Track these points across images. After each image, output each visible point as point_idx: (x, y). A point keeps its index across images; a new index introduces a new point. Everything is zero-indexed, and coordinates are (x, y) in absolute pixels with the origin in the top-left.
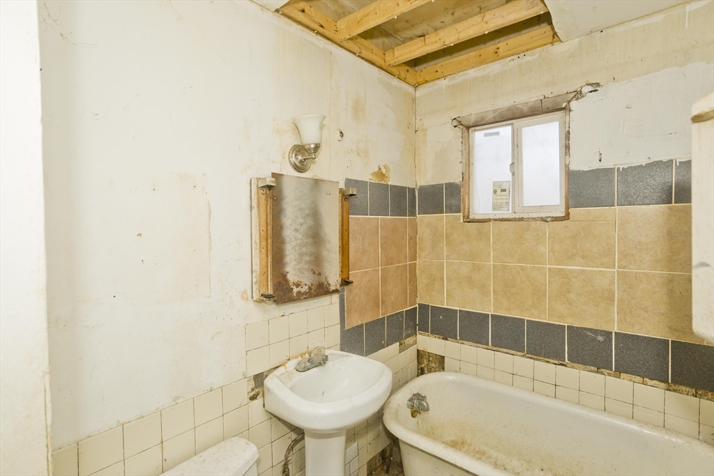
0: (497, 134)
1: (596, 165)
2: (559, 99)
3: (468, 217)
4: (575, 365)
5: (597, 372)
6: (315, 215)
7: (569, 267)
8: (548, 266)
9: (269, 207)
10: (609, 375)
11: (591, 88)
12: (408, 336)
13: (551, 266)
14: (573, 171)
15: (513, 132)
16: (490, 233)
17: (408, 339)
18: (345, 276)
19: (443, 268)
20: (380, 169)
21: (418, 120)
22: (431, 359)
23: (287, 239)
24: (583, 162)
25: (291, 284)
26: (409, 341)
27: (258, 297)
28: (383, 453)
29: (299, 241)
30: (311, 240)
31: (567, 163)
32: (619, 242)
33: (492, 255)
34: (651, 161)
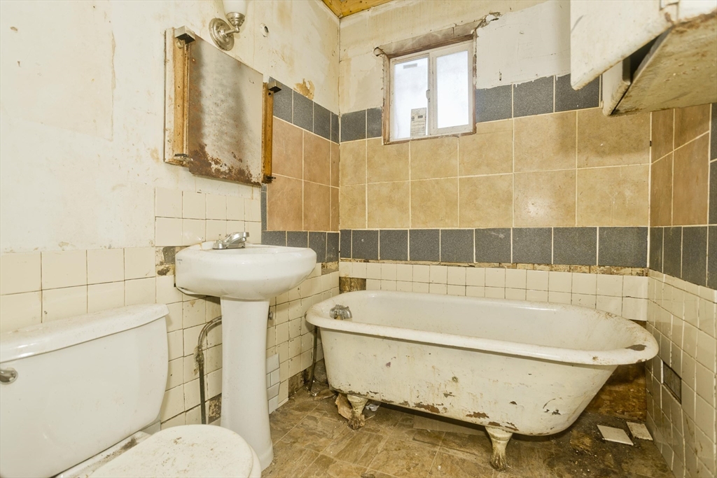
0: (415, 65)
1: (497, 84)
2: (468, 27)
3: (388, 141)
4: (481, 264)
5: (499, 267)
6: (237, 96)
7: (476, 176)
8: (459, 177)
9: (186, 68)
10: (508, 267)
11: (493, 17)
12: (331, 260)
13: (461, 177)
14: (479, 90)
15: (429, 61)
16: (408, 153)
17: (330, 263)
18: (268, 173)
19: (365, 192)
20: (304, 83)
21: (342, 49)
22: (353, 284)
23: (206, 110)
24: (487, 81)
25: (209, 158)
26: (331, 265)
27: (171, 158)
28: (305, 373)
29: (219, 117)
30: (232, 122)
31: (474, 83)
32: (515, 149)
33: (410, 173)
34: (538, 78)
